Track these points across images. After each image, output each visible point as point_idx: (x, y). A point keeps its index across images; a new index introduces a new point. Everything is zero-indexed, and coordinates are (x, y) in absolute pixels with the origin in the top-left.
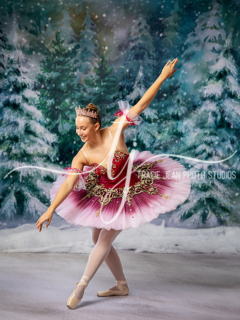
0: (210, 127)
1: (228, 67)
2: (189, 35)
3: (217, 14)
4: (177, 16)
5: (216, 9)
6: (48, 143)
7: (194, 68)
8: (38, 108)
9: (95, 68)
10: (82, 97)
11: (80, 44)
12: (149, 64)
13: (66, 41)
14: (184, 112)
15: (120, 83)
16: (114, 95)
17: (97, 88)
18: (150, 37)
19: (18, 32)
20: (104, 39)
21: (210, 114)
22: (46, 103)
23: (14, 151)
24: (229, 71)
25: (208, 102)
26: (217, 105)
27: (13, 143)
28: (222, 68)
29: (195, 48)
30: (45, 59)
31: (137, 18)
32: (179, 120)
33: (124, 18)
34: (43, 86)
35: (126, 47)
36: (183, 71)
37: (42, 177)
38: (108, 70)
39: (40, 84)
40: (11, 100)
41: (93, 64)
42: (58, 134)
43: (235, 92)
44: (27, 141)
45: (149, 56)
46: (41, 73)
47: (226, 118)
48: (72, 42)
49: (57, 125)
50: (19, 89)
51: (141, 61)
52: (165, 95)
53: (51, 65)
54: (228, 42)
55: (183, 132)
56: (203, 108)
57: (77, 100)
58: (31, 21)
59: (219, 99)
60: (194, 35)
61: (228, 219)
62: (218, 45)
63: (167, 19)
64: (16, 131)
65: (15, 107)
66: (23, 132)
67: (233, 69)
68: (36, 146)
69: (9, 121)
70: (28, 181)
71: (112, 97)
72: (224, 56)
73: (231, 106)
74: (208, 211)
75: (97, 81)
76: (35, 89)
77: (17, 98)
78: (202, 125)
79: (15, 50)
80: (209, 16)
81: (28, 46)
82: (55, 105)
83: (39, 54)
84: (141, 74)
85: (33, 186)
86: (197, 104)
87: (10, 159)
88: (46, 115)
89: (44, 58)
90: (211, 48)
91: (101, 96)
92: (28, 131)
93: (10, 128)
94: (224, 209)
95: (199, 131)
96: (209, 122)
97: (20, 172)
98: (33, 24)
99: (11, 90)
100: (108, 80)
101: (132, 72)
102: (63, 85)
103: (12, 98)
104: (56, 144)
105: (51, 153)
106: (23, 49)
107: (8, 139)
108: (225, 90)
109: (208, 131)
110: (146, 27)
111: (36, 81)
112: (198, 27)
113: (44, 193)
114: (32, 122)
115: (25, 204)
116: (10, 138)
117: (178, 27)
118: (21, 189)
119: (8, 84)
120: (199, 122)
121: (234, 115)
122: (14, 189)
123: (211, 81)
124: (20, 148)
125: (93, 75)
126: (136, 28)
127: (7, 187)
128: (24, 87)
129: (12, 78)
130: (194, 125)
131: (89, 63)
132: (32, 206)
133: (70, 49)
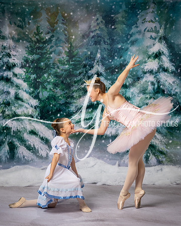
0: (150, 93)
1: (162, 49)
2: (133, 27)
3: (153, 12)
4: (124, 13)
5: (152, 8)
6: (32, 107)
7: (137, 51)
8: (25, 81)
9: (66, 51)
10: (56, 72)
11: (54, 35)
12: (105, 48)
13: (44, 33)
14: (130, 82)
15: (84, 62)
16: (80, 71)
17: (67, 66)
18: (105, 28)
19: (10, 27)
20: (72, 31)
21: (149, 83)
22: (30, 77)
23: (7, 113)
24: (163, 52)
25: (148, 75)
26: (155, 77)
27: (6, 107)
28: (157, 50)
29: (137, 36)
30: (29, 46)
31: (95, 15)
32: (127, 88)
33: (86, 15)
34: (28, 65)
35: (88, 36)
36: (129, 53)
37: (28, 131)
38: (75, 53)
39: (25, 64)
40: (4, 75)
41: (64, 49)
42: (39, 99)
43: (167, 67)
44: (16, 105)
45: (105, 42)
46: (26, 55)
47: (161, 87)
48: (48, 33)
49: (38, 93)
50: (10, 67)
51: (99, 46)
52: (117, 70)
53: (33, 49)
54: (161, 32)
55: (131, 96)
56: (144, 80)
57: (53, 75)
58: (19, 19)
59: (156, 73)
60: (137, 27)
61: (164, 159)
62: (154, 34)
63: (117, 16)
64: (8, 98)
65: (8, 80)
66: (13, 99)
67: (165, 50)
68: (23, 109)
69: (3, 90)
70: (18, 135)
71: (78, 72)
72: (159, 42)
73: (165, 77)
74: (150, 154)
75: (67, 61)
76: (22, 67)
77: (9, 74)
78: (144, 91)
79: (7, 39)
80: (147, 13)
81: (16, 36)
82: (37, 78)
83: (24, 42)
84: (99, 55)
85: (22, 138)
86: (140, 76)
87: (4, 118)
88: (30, 86)
89: (28, 44)
90: (149, 36)
91: (70, 72)
92: (17, 98)
93: (4, 96)
94: (162, 153)
95: (142, 96)
96: (149, 89)
97: (11, 128)
98: (20, 21)
99: (4, 68)
100: (75, 60)
101: (92, 54)
102: (42, 64)
103: (5, 74)
104: (38, 107)
105: (34, 113)
106: (13, 38)
107: (2, 104)
108: (160, 66)
109: (148, 96)
110: (102, 22)
111: (23, 61)
112: (140, 21)
113: (29, 143)
114: (20, 91)
115: (15, 151)
116: (4, 103)
117: (125, 21)
118: (12, 140)
119: (2, 64)
120: (142, 89)
121: (167, 84)
122: (7, 140)
123: (150, 60)
124: (11, 110)
125: (64, 57)
126: (94, 22)
127: (2, 139)
128: (14, 66)
129: (5, 60)
130: (138, 91)
131: (61, 48)
132: (21, 153)
133: (47, 38)
